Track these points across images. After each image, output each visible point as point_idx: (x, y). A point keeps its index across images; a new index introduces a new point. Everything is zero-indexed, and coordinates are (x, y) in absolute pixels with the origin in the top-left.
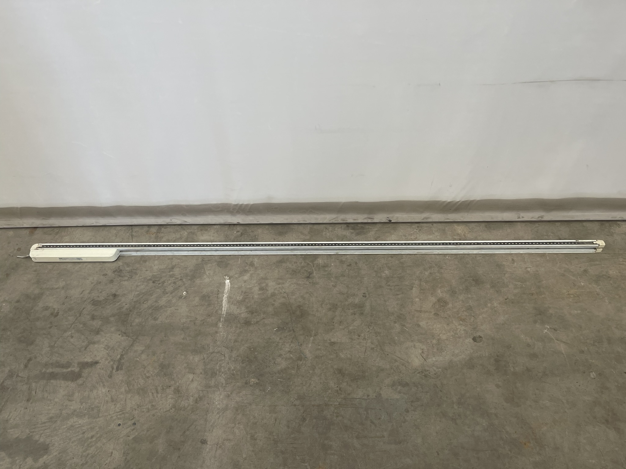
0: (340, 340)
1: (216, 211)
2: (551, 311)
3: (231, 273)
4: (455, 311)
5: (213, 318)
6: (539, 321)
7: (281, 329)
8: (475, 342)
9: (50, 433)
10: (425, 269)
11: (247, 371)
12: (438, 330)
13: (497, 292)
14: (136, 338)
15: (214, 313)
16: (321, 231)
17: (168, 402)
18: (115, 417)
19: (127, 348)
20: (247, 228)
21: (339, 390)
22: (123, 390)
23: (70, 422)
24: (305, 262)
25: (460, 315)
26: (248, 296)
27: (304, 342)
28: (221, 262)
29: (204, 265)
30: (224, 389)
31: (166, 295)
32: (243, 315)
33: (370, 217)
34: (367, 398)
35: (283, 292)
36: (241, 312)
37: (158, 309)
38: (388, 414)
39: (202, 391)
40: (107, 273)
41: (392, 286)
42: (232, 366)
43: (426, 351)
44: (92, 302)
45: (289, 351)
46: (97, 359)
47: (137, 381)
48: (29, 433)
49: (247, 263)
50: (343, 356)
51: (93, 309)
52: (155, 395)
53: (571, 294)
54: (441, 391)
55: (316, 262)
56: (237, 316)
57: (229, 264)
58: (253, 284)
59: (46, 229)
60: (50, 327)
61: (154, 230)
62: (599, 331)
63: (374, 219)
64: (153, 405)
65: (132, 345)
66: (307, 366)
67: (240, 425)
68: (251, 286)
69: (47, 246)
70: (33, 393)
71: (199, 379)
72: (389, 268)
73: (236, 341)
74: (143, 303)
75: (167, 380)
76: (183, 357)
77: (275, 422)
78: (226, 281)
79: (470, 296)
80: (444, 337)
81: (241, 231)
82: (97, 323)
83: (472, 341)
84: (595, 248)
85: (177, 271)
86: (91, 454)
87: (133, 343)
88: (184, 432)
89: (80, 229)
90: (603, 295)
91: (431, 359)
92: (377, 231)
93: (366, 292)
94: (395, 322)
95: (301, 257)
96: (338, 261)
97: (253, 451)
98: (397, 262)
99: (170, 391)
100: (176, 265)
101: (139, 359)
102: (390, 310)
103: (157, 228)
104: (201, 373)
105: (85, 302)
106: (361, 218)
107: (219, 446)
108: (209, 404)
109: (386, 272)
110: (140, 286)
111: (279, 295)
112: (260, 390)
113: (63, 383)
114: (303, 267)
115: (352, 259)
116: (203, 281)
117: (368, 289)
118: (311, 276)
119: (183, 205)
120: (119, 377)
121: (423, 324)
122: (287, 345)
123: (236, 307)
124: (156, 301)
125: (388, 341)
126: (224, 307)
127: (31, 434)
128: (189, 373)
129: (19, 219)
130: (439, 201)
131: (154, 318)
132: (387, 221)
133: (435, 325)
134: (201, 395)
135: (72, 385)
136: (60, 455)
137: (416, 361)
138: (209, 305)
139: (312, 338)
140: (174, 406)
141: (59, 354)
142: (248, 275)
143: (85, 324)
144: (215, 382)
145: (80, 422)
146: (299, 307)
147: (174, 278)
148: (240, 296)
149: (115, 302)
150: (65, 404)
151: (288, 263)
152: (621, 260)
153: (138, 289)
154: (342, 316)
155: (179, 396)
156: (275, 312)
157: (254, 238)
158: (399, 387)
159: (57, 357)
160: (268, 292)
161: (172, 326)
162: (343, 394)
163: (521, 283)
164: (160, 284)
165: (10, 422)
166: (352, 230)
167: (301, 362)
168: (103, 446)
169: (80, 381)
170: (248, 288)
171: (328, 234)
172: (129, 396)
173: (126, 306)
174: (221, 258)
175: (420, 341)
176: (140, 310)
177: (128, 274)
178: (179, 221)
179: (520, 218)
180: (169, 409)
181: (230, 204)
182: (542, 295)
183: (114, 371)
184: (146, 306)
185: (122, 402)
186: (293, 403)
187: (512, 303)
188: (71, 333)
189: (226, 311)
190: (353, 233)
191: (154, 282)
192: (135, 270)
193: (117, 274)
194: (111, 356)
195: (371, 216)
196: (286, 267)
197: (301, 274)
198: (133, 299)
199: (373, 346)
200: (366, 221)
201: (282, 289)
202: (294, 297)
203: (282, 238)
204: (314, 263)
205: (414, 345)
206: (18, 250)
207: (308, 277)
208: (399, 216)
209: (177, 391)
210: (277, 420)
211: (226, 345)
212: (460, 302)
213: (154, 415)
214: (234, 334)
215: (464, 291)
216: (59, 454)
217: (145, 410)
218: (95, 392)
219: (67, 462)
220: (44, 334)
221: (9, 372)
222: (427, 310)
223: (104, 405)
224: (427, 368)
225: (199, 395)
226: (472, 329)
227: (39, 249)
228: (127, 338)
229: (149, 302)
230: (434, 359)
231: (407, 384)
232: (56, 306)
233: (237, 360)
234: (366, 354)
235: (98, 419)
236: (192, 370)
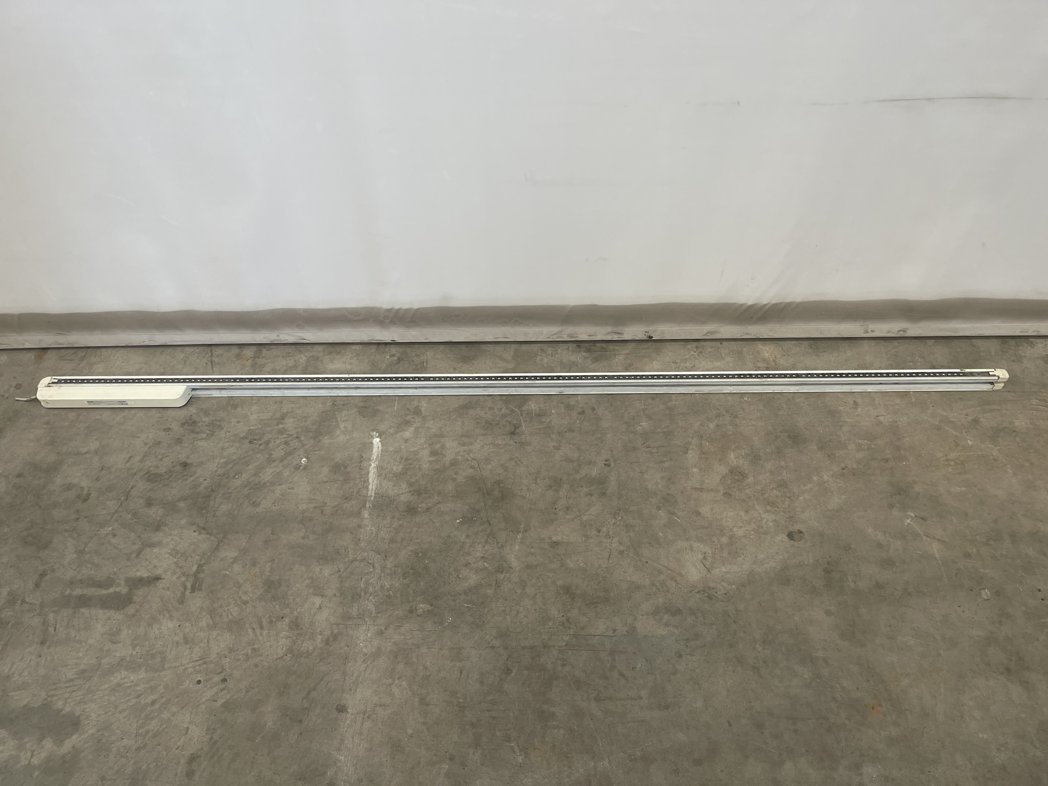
0: (567, 537)
1: (355, 321)
2: (917, 488)
3: (382, 427)
4: (758, 488)
5: (353, 502)
6: (897, 505)
7: (468, 520)
8: (791, 540)
9: (82, 697)
10: (709, 419)
11: (411, 592)
12: (730, 520)
13: (829, 456)
14: (223, 537)
15: (355, 493)
16: (533, 355)
17: (280, 643)
18: (190, 670)
19: (209, 554)
20: (408, 350)
21: (565, 621)
22: (203, 623)
23: (116, 678)
24: (507, 408)
25: (766, 495)
26: (411, 466)
27: (506, 541)
28: (365, 407)
29: (336, 413)
30: (374, 621)
31: (274, 464)
32: (404, 498)
33: (616, 332)
34: (612, 635)
35: (471, 459)
36: (401, 492)
37: (258, 487)
38: (647, 661)
39: (338, 625)
40: (171, 427)
41: (654, 447)
42: (387, 583)
43: (711, 555)
44: (147, 476)
45: (482, 558)
46: (158, 572)
47: (226, 609)
48: (46, 697)
49: (408, 409)
50: (573, 565)
51: (150, 488)
52: (258, 632)
53: (951, 460)
54: (735, 622)
55: (525, 408)
56: (394, 499)
57: (378, 410)
58: (420, 445)
59: (63, 352)
60: (77, 519)
61: (249, 352)
62: (996, 521)
63: (623, 334)
64: (255, 649)
65: (217, 548)
66: (512, 581)
67: (401, 680)
68: (416, 449)
69: (66, 381)
70: (51, 629)
71: (331, 605)
72: (649, 418)
73: (392, 541)
74: (234, 477)
75: (277, 606)
76: (303, 568)
77: (461, 676)
78: (374, 440)
79: (783, 463)
80: (740, 533)
81: (398, 355)
82: (156, 513)
83: (786, 539)
84: (992, 383)
85: (289, 423)
86: (153, 731)
87: (218, 545)
88: (309, 693)
89: (122, 351)
90: (1004, 461)
91: (719, 569)
92: (627, 354)
93: (610, 458)
94: (659, 508)
95: (500, 400)
96: (562, 405)
97: (424, 723)
98: (662, 407)
99: (283, 625)
100: (288, 412)
101: (230, 573)
102: (649, 487)
103: (254, 349)
104: (335, 595)
105: (135, 477)
106: (601, 333)
107: (367, 715)
108: (348, 647)
109: (644, 424)
110: (227, 448)
111: (463, 463)
112: (435, 623)
113: (101, 613)
114: (504, 416)
115: (587, 403)
116: (335, 441)
117: (613, 453)
118: (517, 431)
119: (300, 309)
120: (197, 602)
121: (705, 510)
122: (479, 548)
123: (391, 484)
124: (255, 475)
125: (646, 540)
126: (371, 483)
127: (49, 699)
128: (315, 594)
129: (16, 334)
130: (733, 304)
131: (254, 503)
132: (645, 338)
133: (725, 513)
134: (335, 631)
135: (117, 616)
136: (100, 733)
137: (694, 573)
138: (346, 480)
139: (520, 536)
140: (290, 651)
141: (92, 564)
142: (412, 429)
143: (135, 514)
144: (358, 610)
145: (132, 678)
146: (498, 483)
147: (285, 436)
148: (397, 465)
149: (186, 475)
150: (106, 648)
151: (479, 409)
152: (1034, 402)
153: (225, 454)
154: (569, 498)
155: (298, 634)
156: (457, 491)
157: (419, 366)
158: (666, 617)
159: (89, 569)
160: (445, 458)
161: (284, 516)
162: (573, 628)
163: (868, 442)
164: (262, 444)
165: (13, 679)
166: (586, 352)
167: (503, 576)
168: (172, 718)
169: (131, 610)
170: (411, 451)
171: (546, 360)
172: (215, 633)
173: (205, 482)
174: (365, 401)
175: (700, 540)
176: (228, 489)
177: (207, 428)
178: (291, 338)
179: (868, 332)
180: (282, 655)
181: (379, 309)
182: (903, 462)
183: (188, 592)
184: (238, 482)
185: (202, 645)
186: (489, 643)
187: (854, 474)
188: (113, 529)
189: (375, 491)
190: (586, 358)
191: (250, 442)
192: (219, 421)
193: (188, 428)
194: (181, 567)
195: (616, 329)
196: (476, 416)
197: (500, 428)
198: (216, 471)
199: (622, 548)
200: (609, 338)
201: (468, 454)
202: (489, 467)
203: (468, 366)
204: (523, 409)
205: (691, 546)
206: (16, 387)
207: (513, 433)
208: (665, 329)
209: (295, 625)
210: (464, 672)
211: (376, 547)
212: (768, 474)
213: (256, 666)
214: (389, 530)
215: (774, 456)
216: (98, 731)
217: (241, 657)
218: (156, 627)
219: (113, 745)
220: (66, 531)
221: (8, 594)
222: (712, 487)
223: (171, 650)
224: (712, 585)
225: (332, 632)
226: (786, 518)
227: (52, 386)
228: (208, 536)
229: (243, 475)
230: (723, 569)
231: (679, 612)
232: (85, 483)
233: (394, 572)
234: (611, 561)
235: (163, 673)
236: (319, 591)
